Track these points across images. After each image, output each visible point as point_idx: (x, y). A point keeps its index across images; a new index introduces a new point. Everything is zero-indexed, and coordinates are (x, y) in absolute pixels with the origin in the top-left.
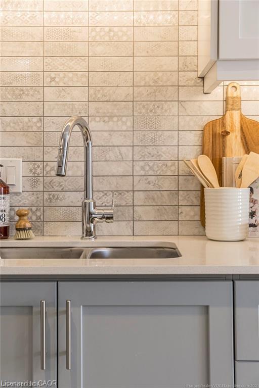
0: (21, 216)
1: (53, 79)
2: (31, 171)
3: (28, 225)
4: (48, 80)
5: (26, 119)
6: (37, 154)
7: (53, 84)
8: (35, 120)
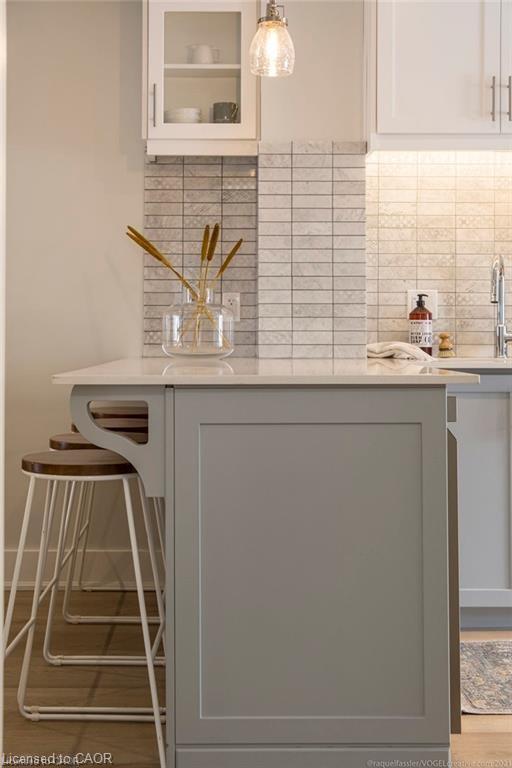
0: (443, 338)
1: (464, 222)
2: (445, 301)
3: (451, 346)
4: (460, 222)
5: (441, 256)
6: (450, 285)
7: (464, 226)
8: (448, 257)
